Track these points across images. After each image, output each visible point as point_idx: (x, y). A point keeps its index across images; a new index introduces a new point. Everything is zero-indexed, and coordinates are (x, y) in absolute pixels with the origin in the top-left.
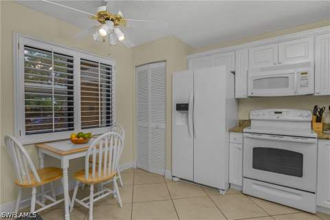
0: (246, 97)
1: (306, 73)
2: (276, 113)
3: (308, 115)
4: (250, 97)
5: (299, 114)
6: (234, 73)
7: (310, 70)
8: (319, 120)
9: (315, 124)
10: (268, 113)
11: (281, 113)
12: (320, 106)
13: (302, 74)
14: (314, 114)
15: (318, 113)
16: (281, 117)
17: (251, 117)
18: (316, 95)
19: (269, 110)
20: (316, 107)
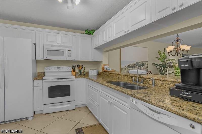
0: (43, 59)
1: (70, 51)
2: (58, 68)
3: (70, 69)
4: (45, 59)
5: (67, 69)
6: (35, 44)
7: (71, 49)
8: (74, 71)
9: (73, 72)
10: (54, 69)
11: (60, 68)
12: (74, 65)
13: (69, 51)
14: (73, 68)
15: (74, 68)
16: (60, 70)
17: (45, 71)
18: (73, 60)
19: (54, 67)
20: (73, 65)
